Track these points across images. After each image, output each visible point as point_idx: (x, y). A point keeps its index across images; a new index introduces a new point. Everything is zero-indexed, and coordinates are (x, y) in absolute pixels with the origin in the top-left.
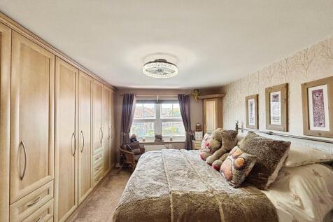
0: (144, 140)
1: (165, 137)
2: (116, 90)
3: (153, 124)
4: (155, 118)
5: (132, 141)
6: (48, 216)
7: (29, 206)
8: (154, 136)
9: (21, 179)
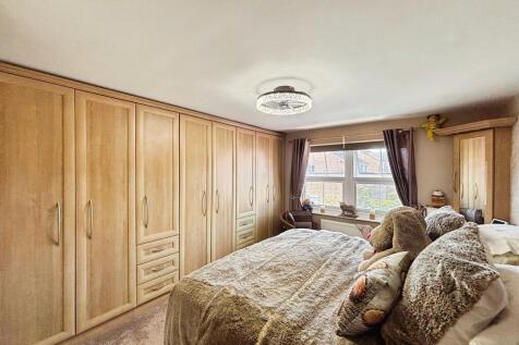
0: (322, 211)
1: (361, 211)
2: (282, 136)
3: (340, 185)
4: (343, 176)
5: (304, 209)
6: (173, 268)
7: (154, 252)
8: (339, 205)
9: (146, 226)
